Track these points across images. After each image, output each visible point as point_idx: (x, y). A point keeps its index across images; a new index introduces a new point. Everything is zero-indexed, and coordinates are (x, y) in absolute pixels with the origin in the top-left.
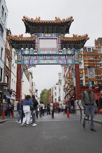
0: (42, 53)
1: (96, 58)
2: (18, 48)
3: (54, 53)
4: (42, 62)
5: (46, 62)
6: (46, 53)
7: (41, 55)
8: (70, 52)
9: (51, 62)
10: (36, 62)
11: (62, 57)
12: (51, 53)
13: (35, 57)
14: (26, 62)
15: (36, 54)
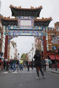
0: (22, 28)
1: (55, 34)
2: (7, 25)
3: (30, 28)
4: (22, 34)
5: (24, 34)
6: (24, 28)
7: (21, 30)
8: (40, 28)
9: (28, 34)
10: (18, 34)
11: (34, 31)
12: (28, 28)
13: (17, 31)
14: (12, 34)
15: (18, 29)
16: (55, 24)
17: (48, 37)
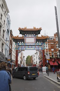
0: (27, 44)
2: (16, 42)
3: (33, 44)
4: (27, 49)
5: (29, 49)
6: (29, 44)
7: (27, 45)
8: (40, 44)
9: (31, 49)
10: (24, 49)
11: (36, 47)
12: (31, 44)
13: (24, 47)
14: (20, 49)
15: (24, 45)
16: (54, 34)
17: (49, 46)
